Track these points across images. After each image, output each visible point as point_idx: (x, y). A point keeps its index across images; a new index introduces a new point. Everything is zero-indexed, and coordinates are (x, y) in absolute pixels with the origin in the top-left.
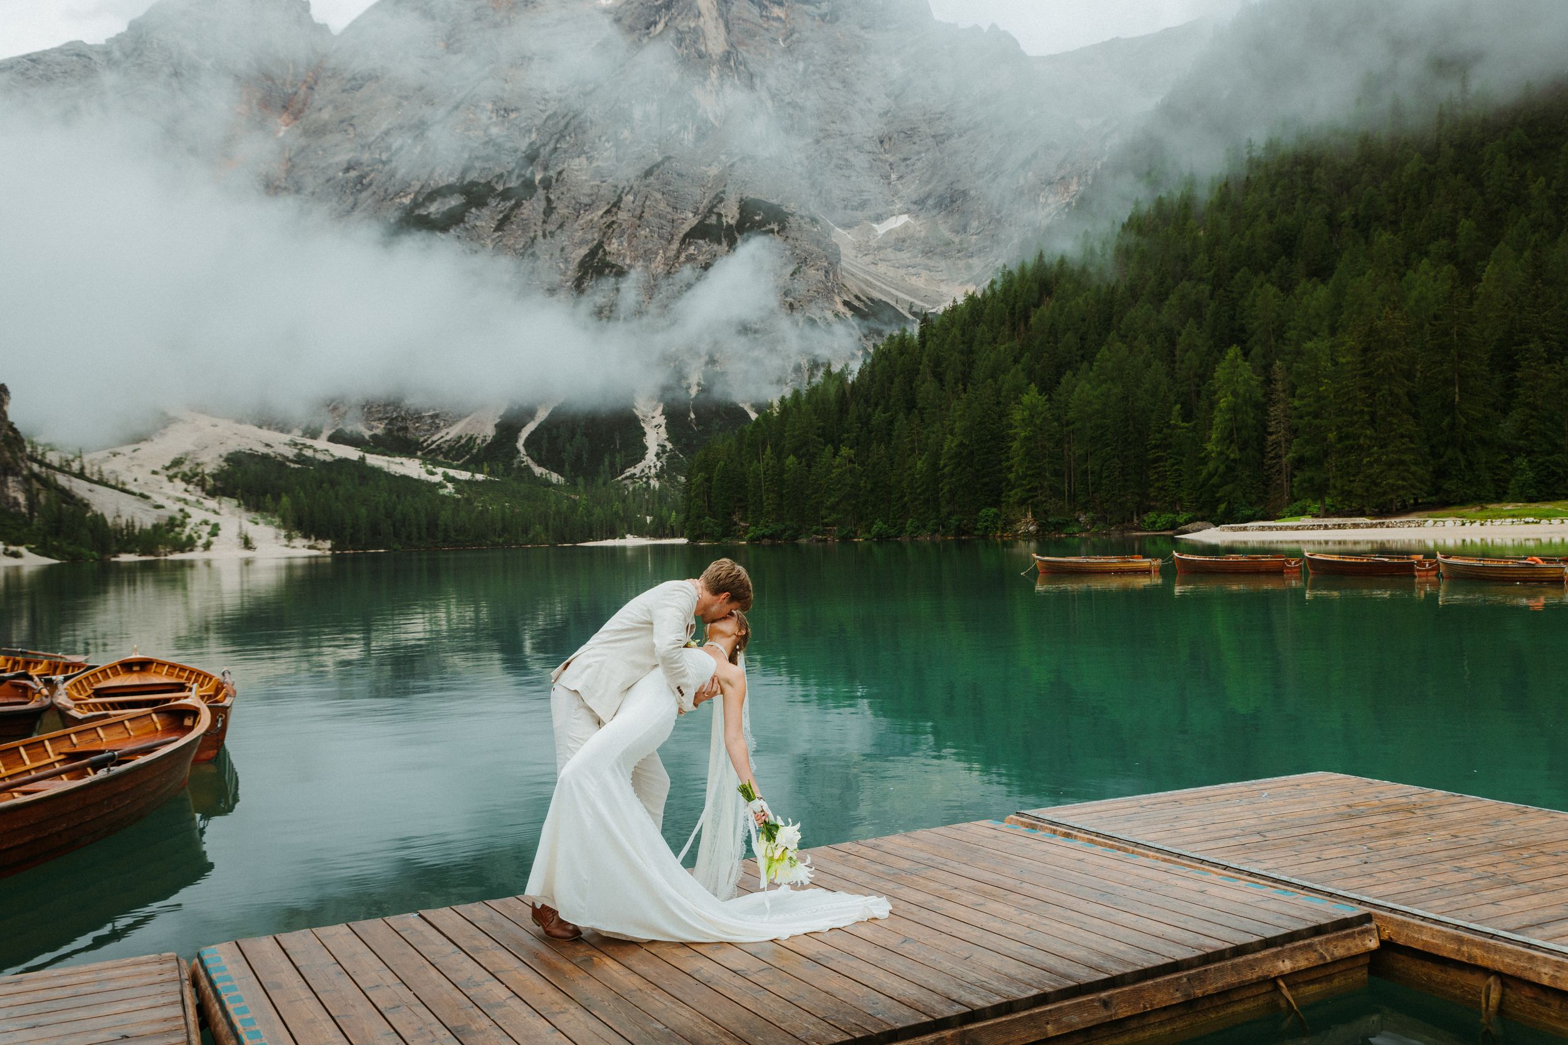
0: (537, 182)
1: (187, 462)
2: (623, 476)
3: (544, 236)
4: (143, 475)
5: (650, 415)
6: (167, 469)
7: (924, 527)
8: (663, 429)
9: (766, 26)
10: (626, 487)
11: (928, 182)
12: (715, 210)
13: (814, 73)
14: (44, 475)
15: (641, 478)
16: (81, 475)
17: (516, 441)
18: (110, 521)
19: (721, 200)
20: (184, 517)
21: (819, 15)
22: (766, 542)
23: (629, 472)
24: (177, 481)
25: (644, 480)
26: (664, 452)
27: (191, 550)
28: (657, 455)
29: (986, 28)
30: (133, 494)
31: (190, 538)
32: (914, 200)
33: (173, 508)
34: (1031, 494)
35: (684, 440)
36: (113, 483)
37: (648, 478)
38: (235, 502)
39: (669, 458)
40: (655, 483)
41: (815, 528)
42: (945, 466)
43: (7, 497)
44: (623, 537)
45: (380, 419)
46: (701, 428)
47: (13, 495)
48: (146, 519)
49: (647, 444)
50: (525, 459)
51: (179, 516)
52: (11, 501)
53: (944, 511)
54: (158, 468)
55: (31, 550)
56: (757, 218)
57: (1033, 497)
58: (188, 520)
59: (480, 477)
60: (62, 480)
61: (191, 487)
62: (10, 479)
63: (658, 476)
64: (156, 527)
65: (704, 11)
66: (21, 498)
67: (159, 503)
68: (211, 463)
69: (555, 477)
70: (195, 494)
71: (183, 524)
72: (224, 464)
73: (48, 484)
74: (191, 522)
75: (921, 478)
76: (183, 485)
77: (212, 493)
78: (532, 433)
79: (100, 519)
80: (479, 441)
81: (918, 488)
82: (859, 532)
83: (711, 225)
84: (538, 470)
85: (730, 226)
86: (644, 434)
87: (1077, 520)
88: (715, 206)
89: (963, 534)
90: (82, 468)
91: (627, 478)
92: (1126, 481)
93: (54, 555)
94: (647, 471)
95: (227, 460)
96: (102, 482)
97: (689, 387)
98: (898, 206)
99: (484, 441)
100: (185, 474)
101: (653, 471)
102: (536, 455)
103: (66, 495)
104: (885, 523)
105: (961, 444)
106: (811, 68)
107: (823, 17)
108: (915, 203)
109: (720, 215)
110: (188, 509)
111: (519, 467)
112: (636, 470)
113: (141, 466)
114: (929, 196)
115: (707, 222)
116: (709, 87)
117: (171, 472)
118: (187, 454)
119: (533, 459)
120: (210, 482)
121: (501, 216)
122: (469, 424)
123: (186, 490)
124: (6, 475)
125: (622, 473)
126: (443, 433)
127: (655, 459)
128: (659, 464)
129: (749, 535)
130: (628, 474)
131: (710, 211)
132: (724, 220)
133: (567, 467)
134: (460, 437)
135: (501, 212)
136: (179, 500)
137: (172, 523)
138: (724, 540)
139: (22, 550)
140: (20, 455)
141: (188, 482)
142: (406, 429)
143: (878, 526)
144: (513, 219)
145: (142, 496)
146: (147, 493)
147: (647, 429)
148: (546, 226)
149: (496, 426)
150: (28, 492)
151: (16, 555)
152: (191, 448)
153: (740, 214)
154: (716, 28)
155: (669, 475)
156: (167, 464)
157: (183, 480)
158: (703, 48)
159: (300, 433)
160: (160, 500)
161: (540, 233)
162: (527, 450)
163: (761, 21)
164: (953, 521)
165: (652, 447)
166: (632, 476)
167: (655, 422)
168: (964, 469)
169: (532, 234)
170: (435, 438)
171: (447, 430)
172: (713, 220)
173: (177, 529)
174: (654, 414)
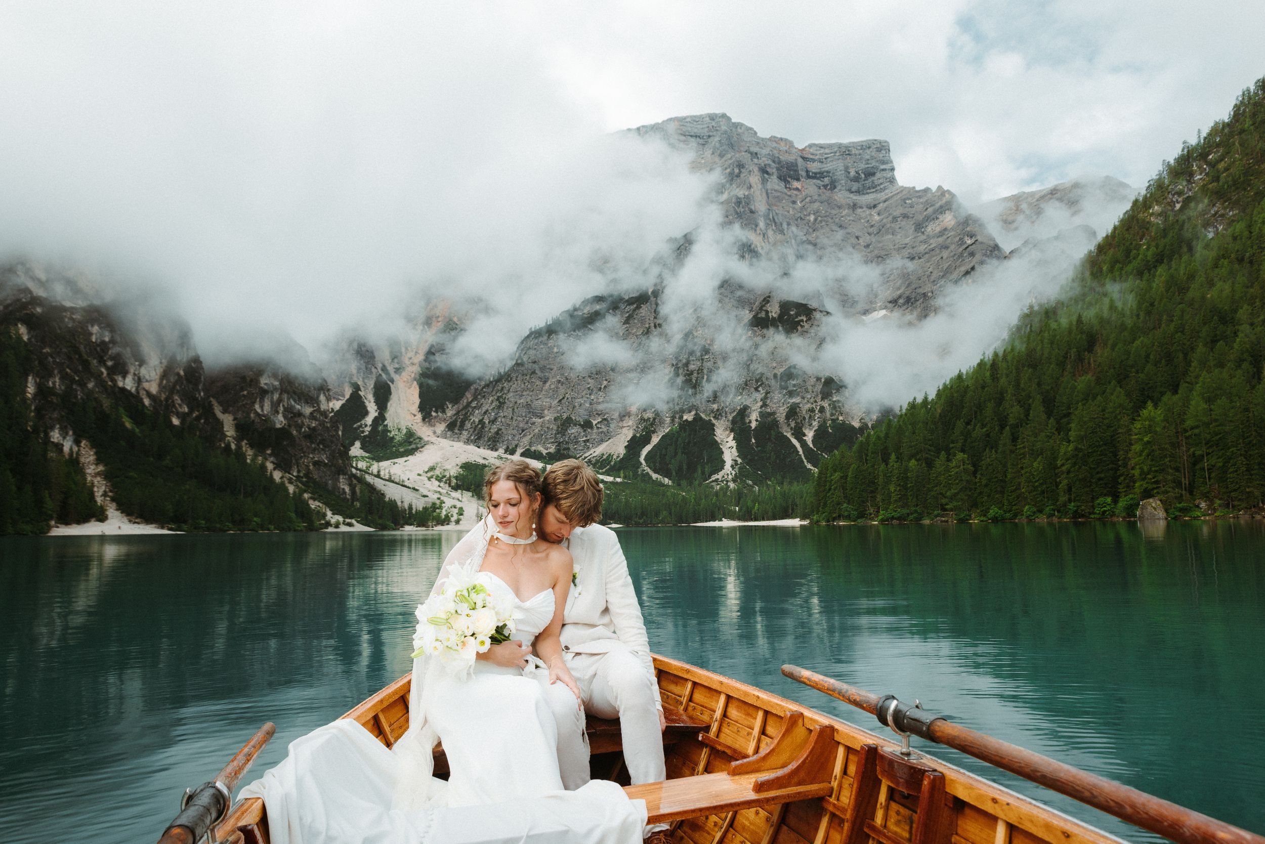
0: (650, 293)
1: (438, 469)
2: (711, 480)
3: (655, 327)
4: (413, 476)
5: (725, 440)
6: (426, 472)
7: (1040, 511)
8: (734, 449)
9: (789, 193)
10: (712, 487)
11: (899, 289)
12: (764, 308)
13: (821, 221)
14: (358, 475)
15: (722, 481)
16: (378, 476)
17: (639, 457)
18: (399, 504)
19: (768, 302)
20: (441, 503)
21: (823, 186)
22: (895, 522)
23: (714, 477)
24: (433, 480)
25: (725, 482)
26: (736, 464)
27: (448, 524)
28: (732, 466)
29: (934, 189)
30: (409, 488)
31: (447, 516)
32: (889, 300)
33: (433, 497)
34: (1155, 486)
35: (749, 457)
36: (397, 480)
37: (727, 481)
38: (470, 494)
39: (740, 468)
40: (732, 485)
41: (936, 512)
42: (1063, 465)
43: (339, 488)
44: (721, 520)
45: (552, 443)
46: (759, 448)
47: (342, 487)
48: (419, 504)
49: (725, 459)
50: (646, 468)
51: (438, 502)
52: (341, 490)
53: (1063, 498)
54: (421, 473)
55: (358, 522)
56: (792, 313)
57: (1157, 488)
58: (443, 505)
59: (619, 480)
60: (369, 478)
61: (442, 484)
62: (341, 477)
63: (734, 481)
64: (425, 509)
65: (753, 185)
66: (347, 489)
67: (425, 494)
68: (453, 470)
69: (666, 481)
70: (445, 489)
71: (440, 508)
72: (460, 470)
73: (361, 480)
74: (446, 506)
75: (1038, 474)
76: (437, 483)
77: (456, 488)
78: (649, 452)
79: (393, 504)
80: (615, 457)
81: (1036, 482)
82: (973, 516)
83: (762, 318)
84: (655, 476)
85: (773, 318)
86: (723, 453)
87: (1198, 506)
88: (764, 306)
89: (1080, 518)
90: (379, 472)
91: (713, 481)
92: (1251, 475)
93: (372, 525)
94: (726, 477)
95: (461, 467)
96: (390, 480)
97: (750, 422)
98: (879, 305)
99: (618, 457)
100: (438, 476)
101: (730, 477)
102: (652, 465)
103: (372, 488)
104: (1000, 509)
105: (1076, 449)
106: (819, 218)
107: (825, 186)
108: (890, 302)
109: (767, 312)
110: (442, 498)
111: (642, 474)
112: (719, 476)
113: (410, 470)
114: (900, 297)
115: (759, 316)
116: (758, 232)
117: (429, 474)
118: (437, 464)
119: (650, 468)
120: (454, 481)
121: (627, 315)
122: (608, 445)
123: (439, 486)
124: (339, 475)
125: (710, 477)
126: (591, 451)
127: (731, 469)
128: (734, 473)
129: (880, 517)
130: (714, 479)
131: (761, 309)
132: (770, 314)
133: (674, 473)
134: (603, 454)
135: (628, 312)
136: (436, 492)
137: (434, 507)
138: (859, 521)
139: (353, 521)
140: (347, 462)
141: (440, 481)
142: (568, 449)
143: (994, 511)
144: (635, 316)
145: (414, 489)
146: (416, 488)
147: (724, 449)
148: (656, 320)
149: (626, 447)
150: (350, 485)
151: (350, 525)
152: (439, 460)
153: (780, 310)
154: (761, 195)
155: (741, 480)
156: (426, 470)
157: (436, 479)
158: (753, 207)
159: (503, 451)
160: (425, 493)
161: (652, 325)
162: (646, 463)
163: (785, 191)
164: (1072, 506)
165: (728, 463)
166: (716, 480)
167: (729, 445)
168: (1080, 467)
169: (647, 326)
170: (586, 455)
171: (593, 450)
172: (763, 315)
173: (438, 511)
174: (728, 440)
